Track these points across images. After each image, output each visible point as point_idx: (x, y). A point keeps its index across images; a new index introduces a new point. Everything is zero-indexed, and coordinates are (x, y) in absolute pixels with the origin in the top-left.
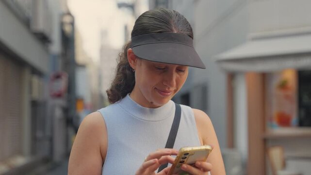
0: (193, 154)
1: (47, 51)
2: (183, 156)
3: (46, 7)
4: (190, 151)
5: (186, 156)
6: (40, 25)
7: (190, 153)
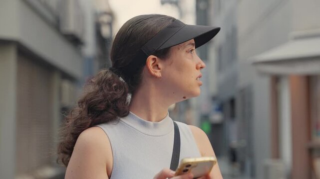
0: (195, 166)
1: (80, 54)
2: (185, 168)
3: (78, 6)
4: (192, 163)
5: (187, 168)
6: (71, 26)
7: (193, 165)
